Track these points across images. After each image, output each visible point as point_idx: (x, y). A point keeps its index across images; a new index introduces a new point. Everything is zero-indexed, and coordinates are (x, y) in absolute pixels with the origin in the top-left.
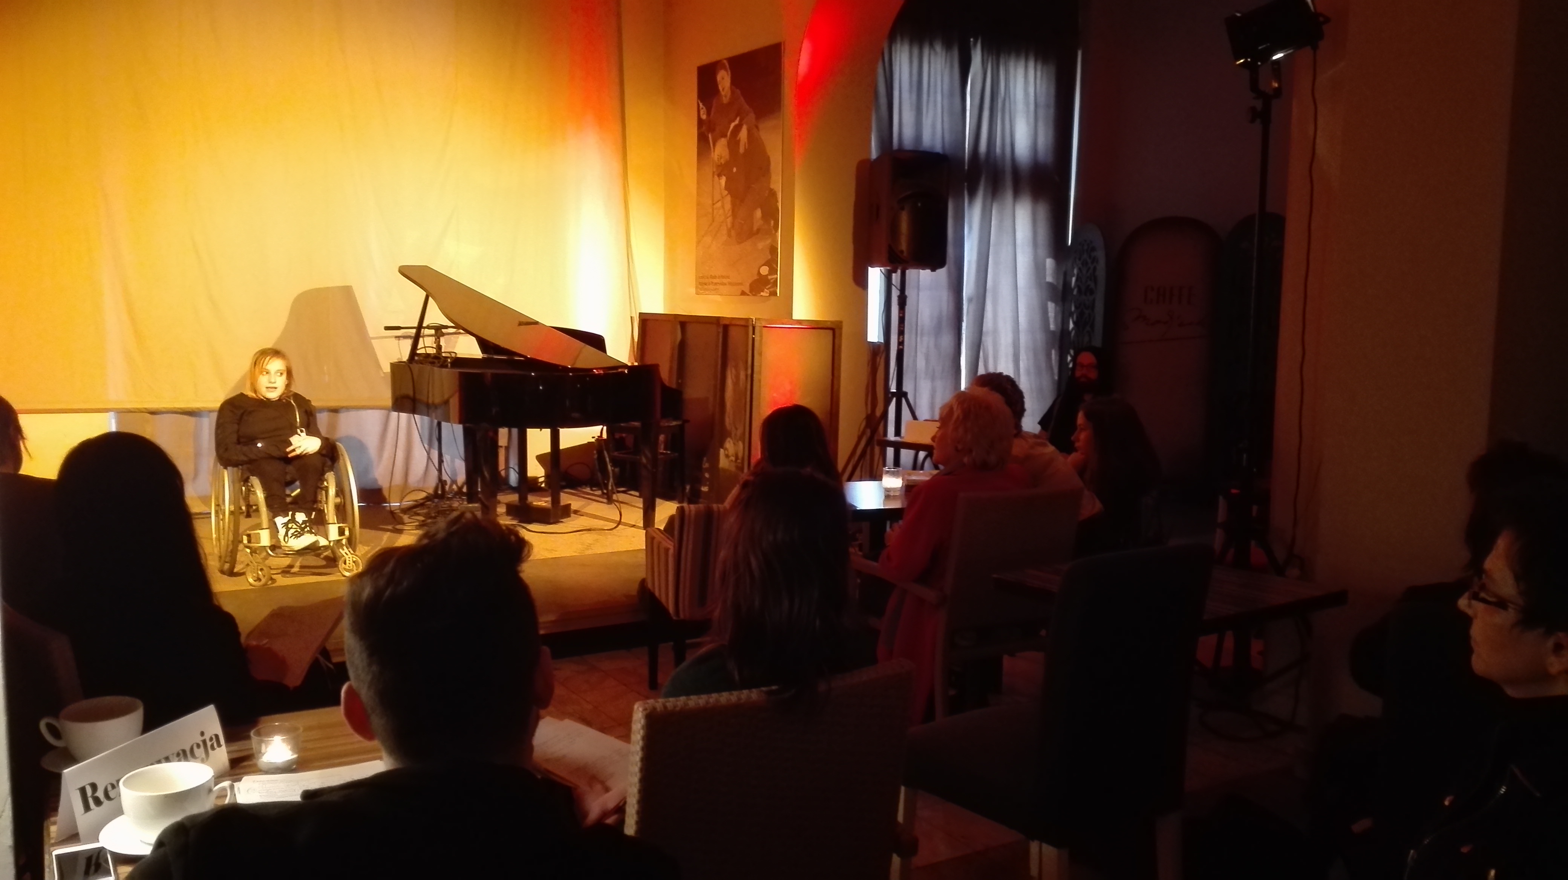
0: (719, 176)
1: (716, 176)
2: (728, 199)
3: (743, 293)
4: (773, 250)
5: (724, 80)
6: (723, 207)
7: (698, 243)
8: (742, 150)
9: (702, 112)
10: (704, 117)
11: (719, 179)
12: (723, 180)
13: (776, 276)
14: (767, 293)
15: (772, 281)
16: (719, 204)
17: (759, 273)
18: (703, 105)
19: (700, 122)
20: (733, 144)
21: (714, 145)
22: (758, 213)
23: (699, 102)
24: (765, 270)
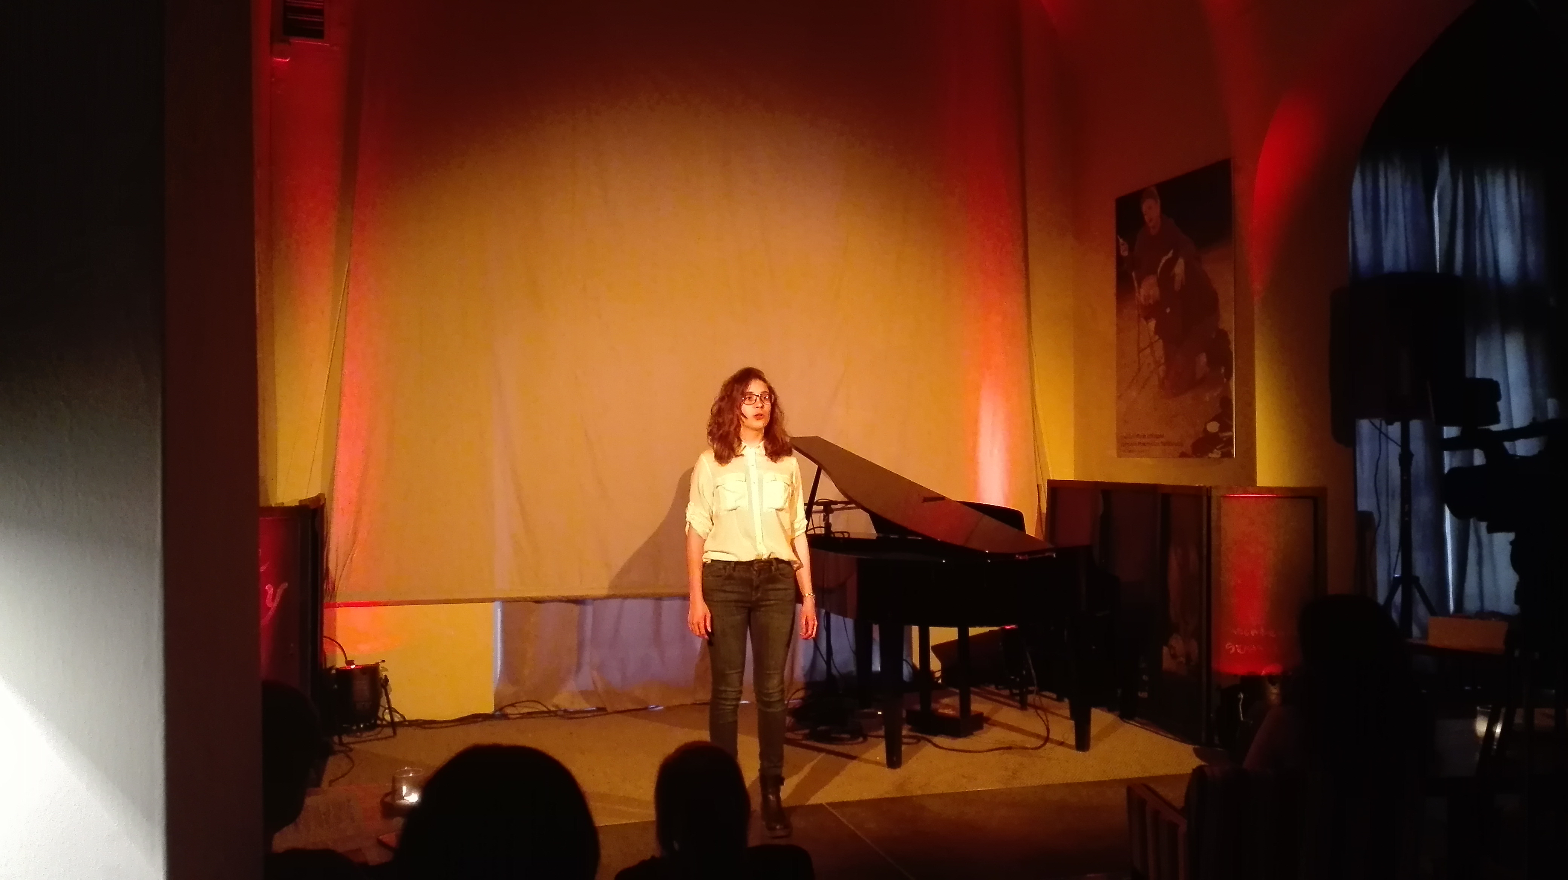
0: (1147, 319)
1: (1142, 320)
2: (1159, 346)
3: (1183, 455)
4: (1226, 402)
5: (1151, 210)
6: (1153, 352)
7: (1119, 397)
8: (1177, 286)
9: (1122, 248)
10: (1125, 254)
11: (1147, 323)
12: (1152, 324)
13: (1230, 433)
14: (1218, 454)
15: (1225, 439)
16: (1148, 351)
17: (1205, 430)
18: (1124, 240)
19: (1120, 260)
20: (1166, 279)
21: (1139, 286)
22: (1203, 358)
23: (1119, 237)
24: (1213, 427)
